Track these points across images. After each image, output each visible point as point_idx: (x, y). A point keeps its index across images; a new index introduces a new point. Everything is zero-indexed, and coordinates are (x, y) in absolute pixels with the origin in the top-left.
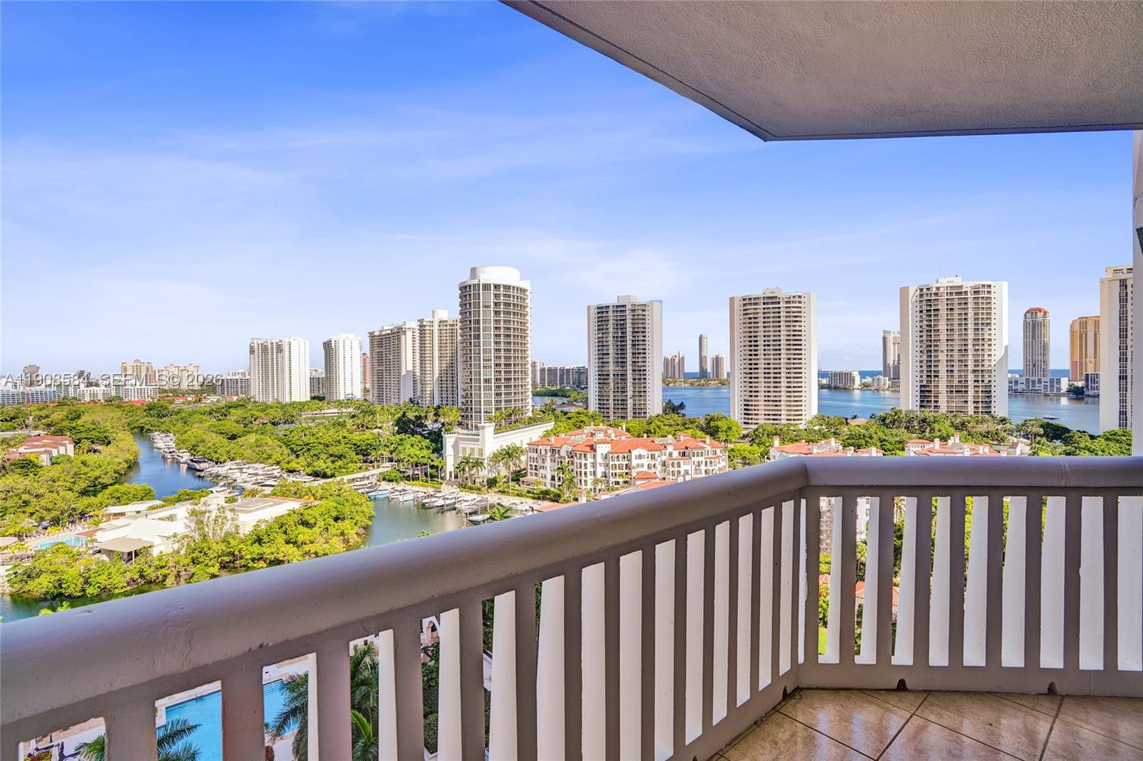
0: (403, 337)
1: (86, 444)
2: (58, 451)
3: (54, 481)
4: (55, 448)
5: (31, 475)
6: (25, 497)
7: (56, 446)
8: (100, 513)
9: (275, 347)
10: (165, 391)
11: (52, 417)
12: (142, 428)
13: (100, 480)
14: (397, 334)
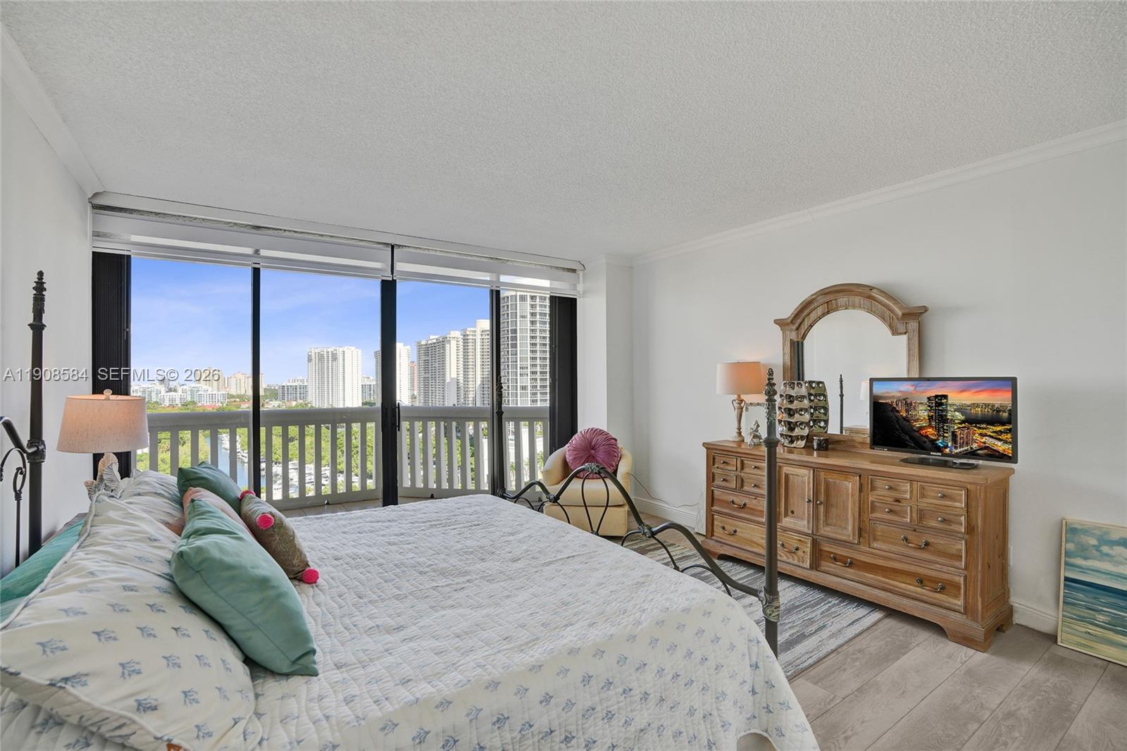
0: (447, 346)
9: (330, 355)
10: (233, 396)
14: (442, 344)
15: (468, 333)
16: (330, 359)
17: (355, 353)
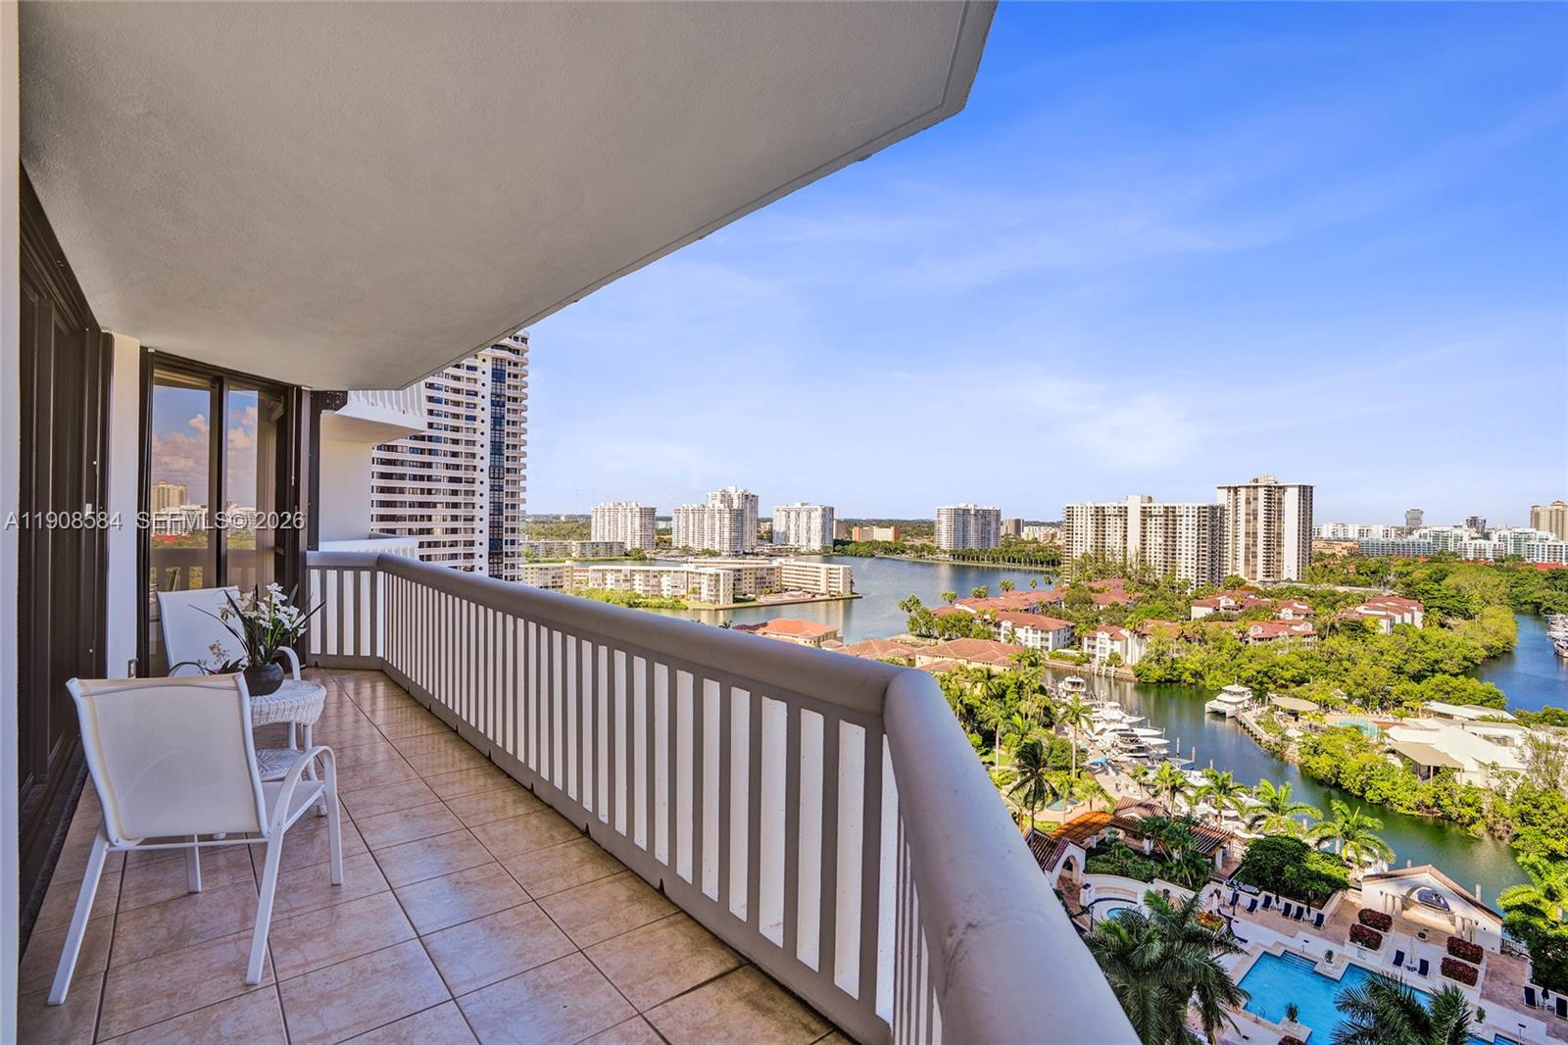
1: (1437, 615)
2: (1403, 619)
3: (1382, 653)
4: (1399, 614)
5: (1360, 640)
6: (1346, 664)
7: (1401, 611)
8: (1418, 705)
11: (1414, 575)
12: (1538, 606)
13: (1441, 665)
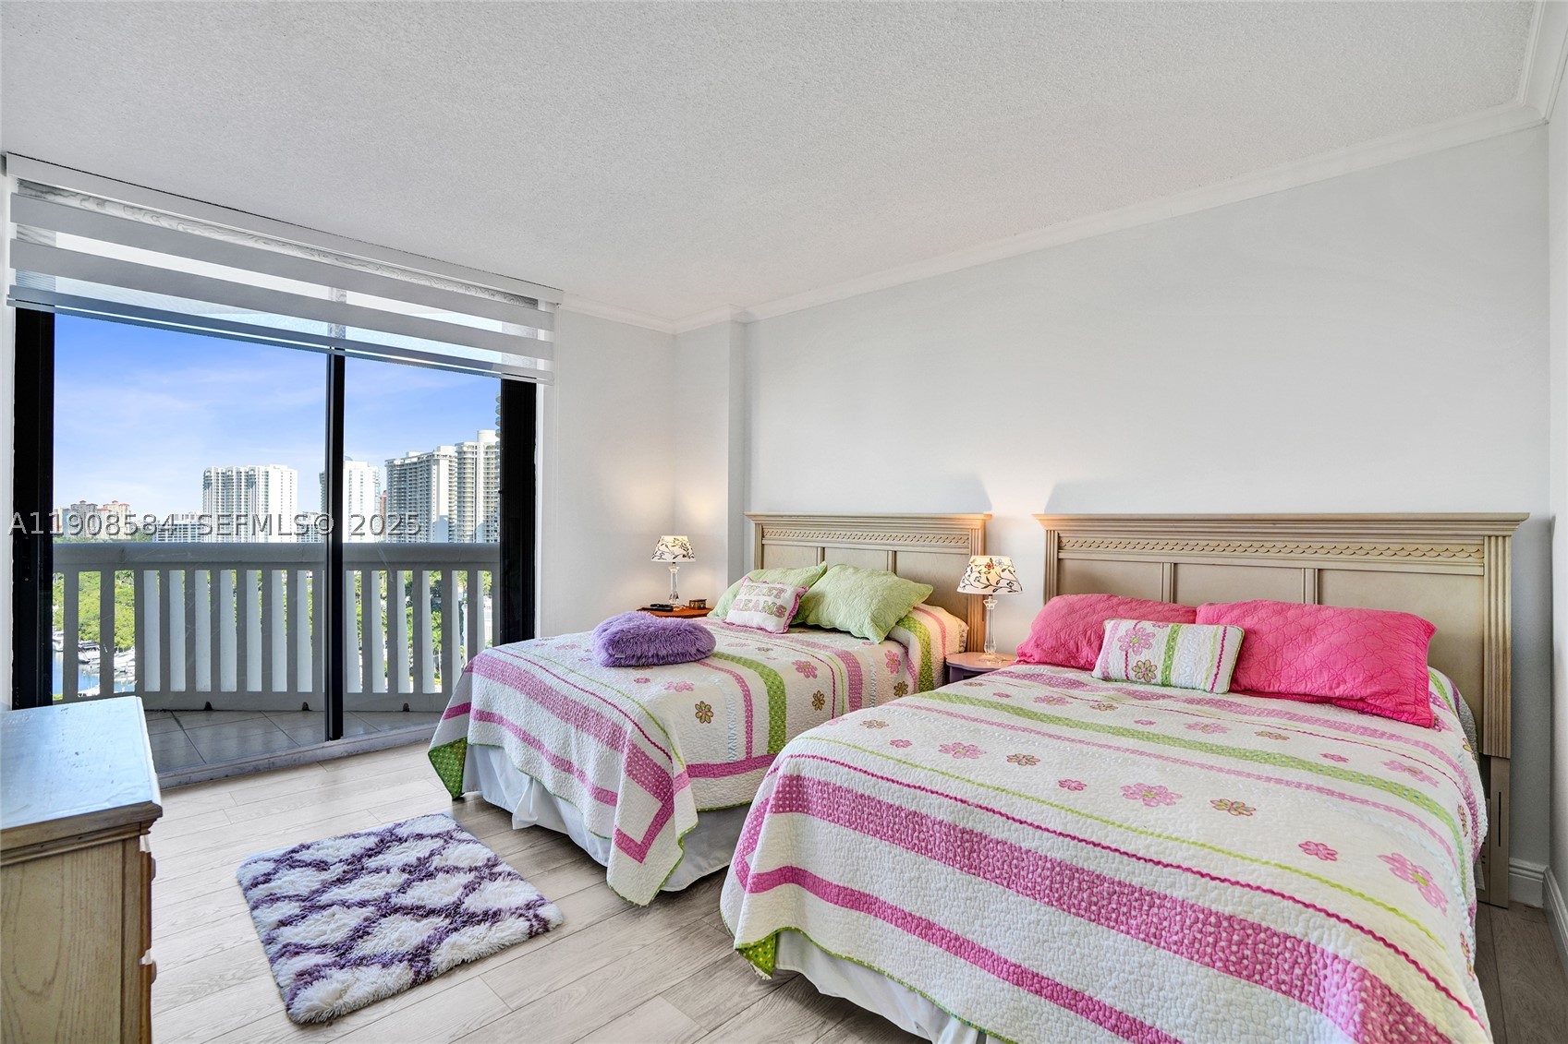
0: (435, 467)
9: (243, 477)
14: (427, 463)
15: (465, 449)
16: (243, 484)
17: (287, 475)
